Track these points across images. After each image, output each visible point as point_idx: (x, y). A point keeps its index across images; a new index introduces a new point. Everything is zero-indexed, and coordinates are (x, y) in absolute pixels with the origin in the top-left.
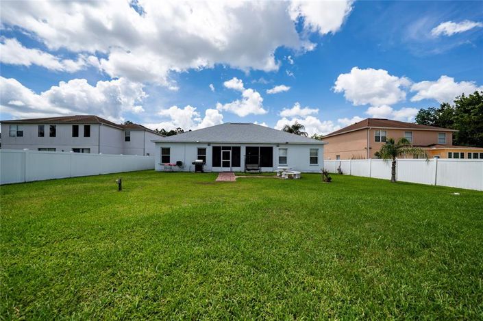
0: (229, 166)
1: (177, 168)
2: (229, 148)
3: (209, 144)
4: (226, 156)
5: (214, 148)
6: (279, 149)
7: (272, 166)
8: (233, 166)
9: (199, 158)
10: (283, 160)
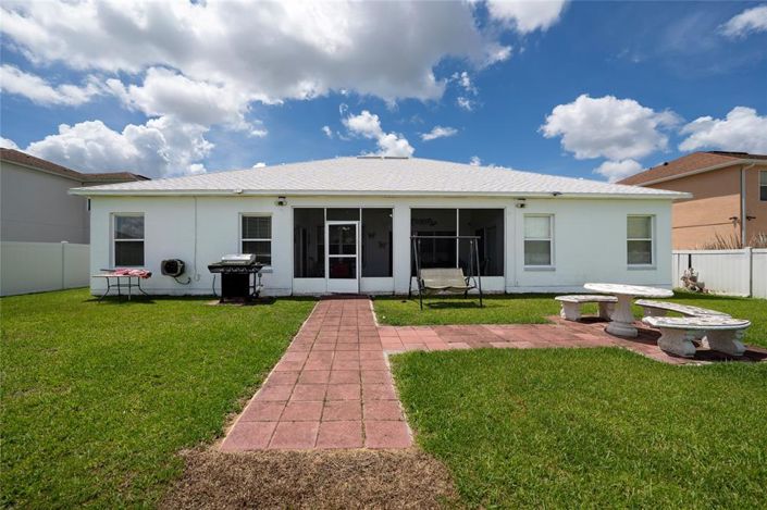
0: (352, 275)
1: (168, 284)
2: (351, 213)
3: (281, 200)
4: (343, 240)
5: (300, 214)
6: (526, 216)
7: (501, 273)
8: (365, 274)
9: (246, 248)
10: (539, 251)
